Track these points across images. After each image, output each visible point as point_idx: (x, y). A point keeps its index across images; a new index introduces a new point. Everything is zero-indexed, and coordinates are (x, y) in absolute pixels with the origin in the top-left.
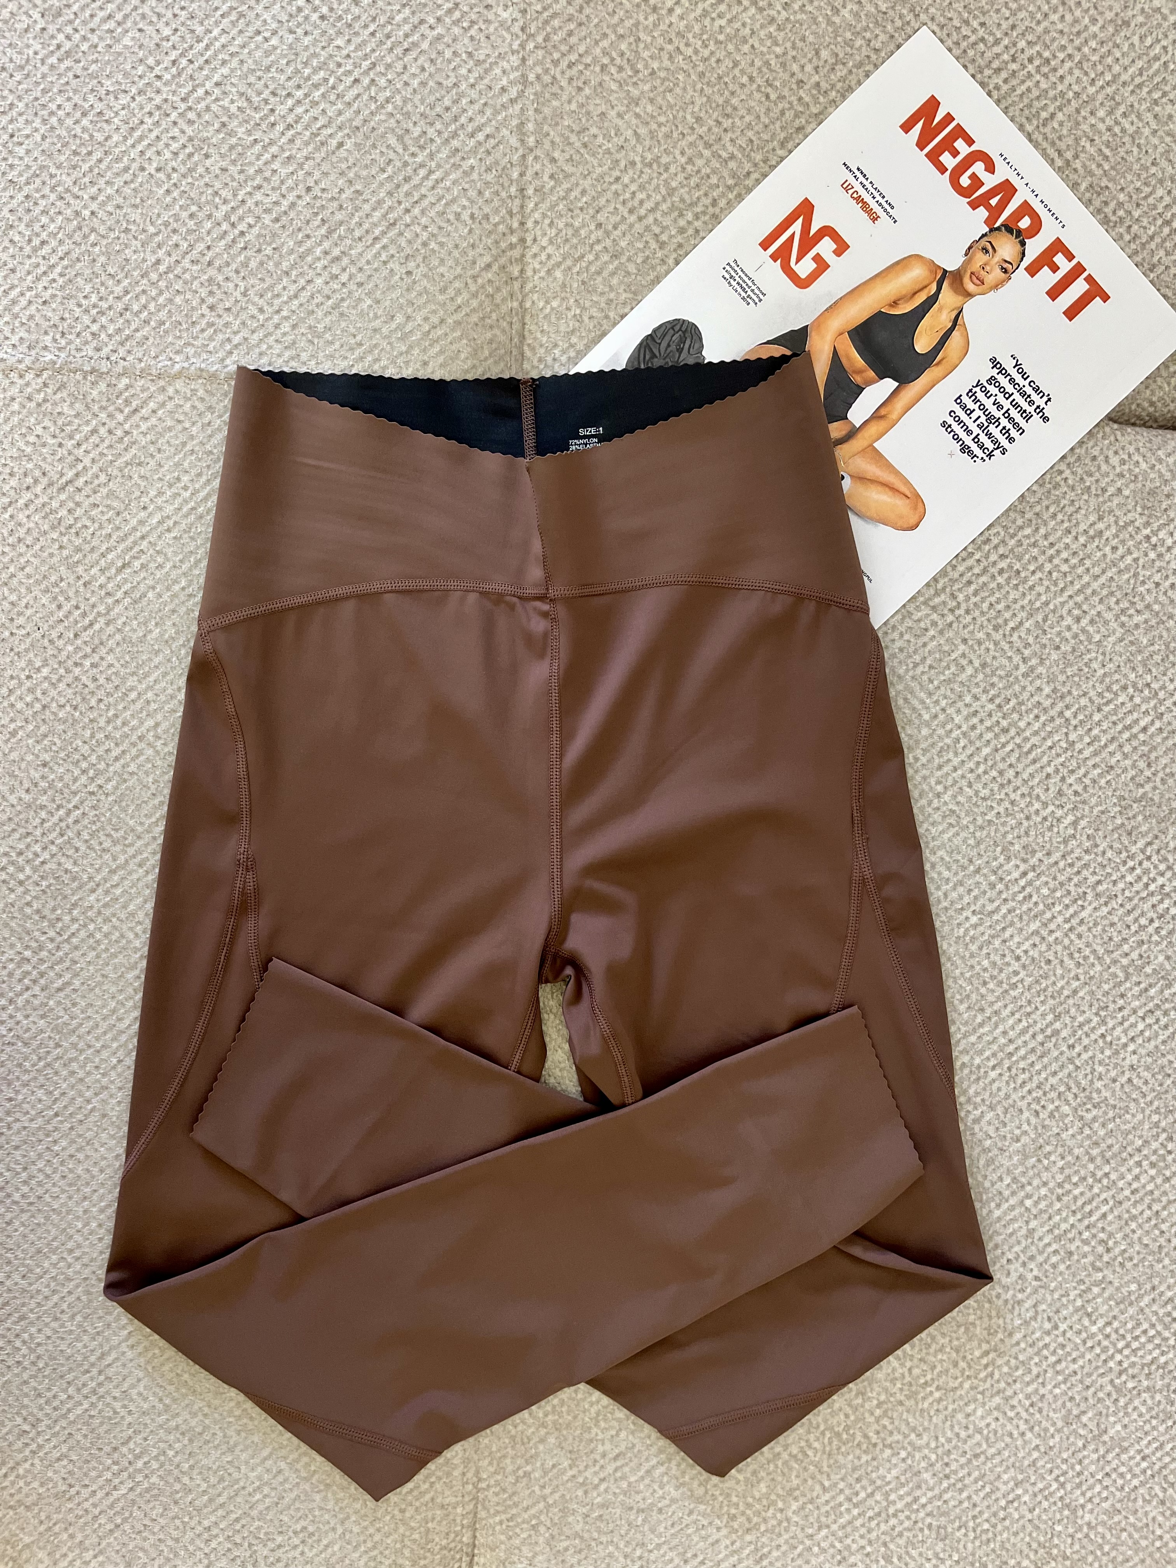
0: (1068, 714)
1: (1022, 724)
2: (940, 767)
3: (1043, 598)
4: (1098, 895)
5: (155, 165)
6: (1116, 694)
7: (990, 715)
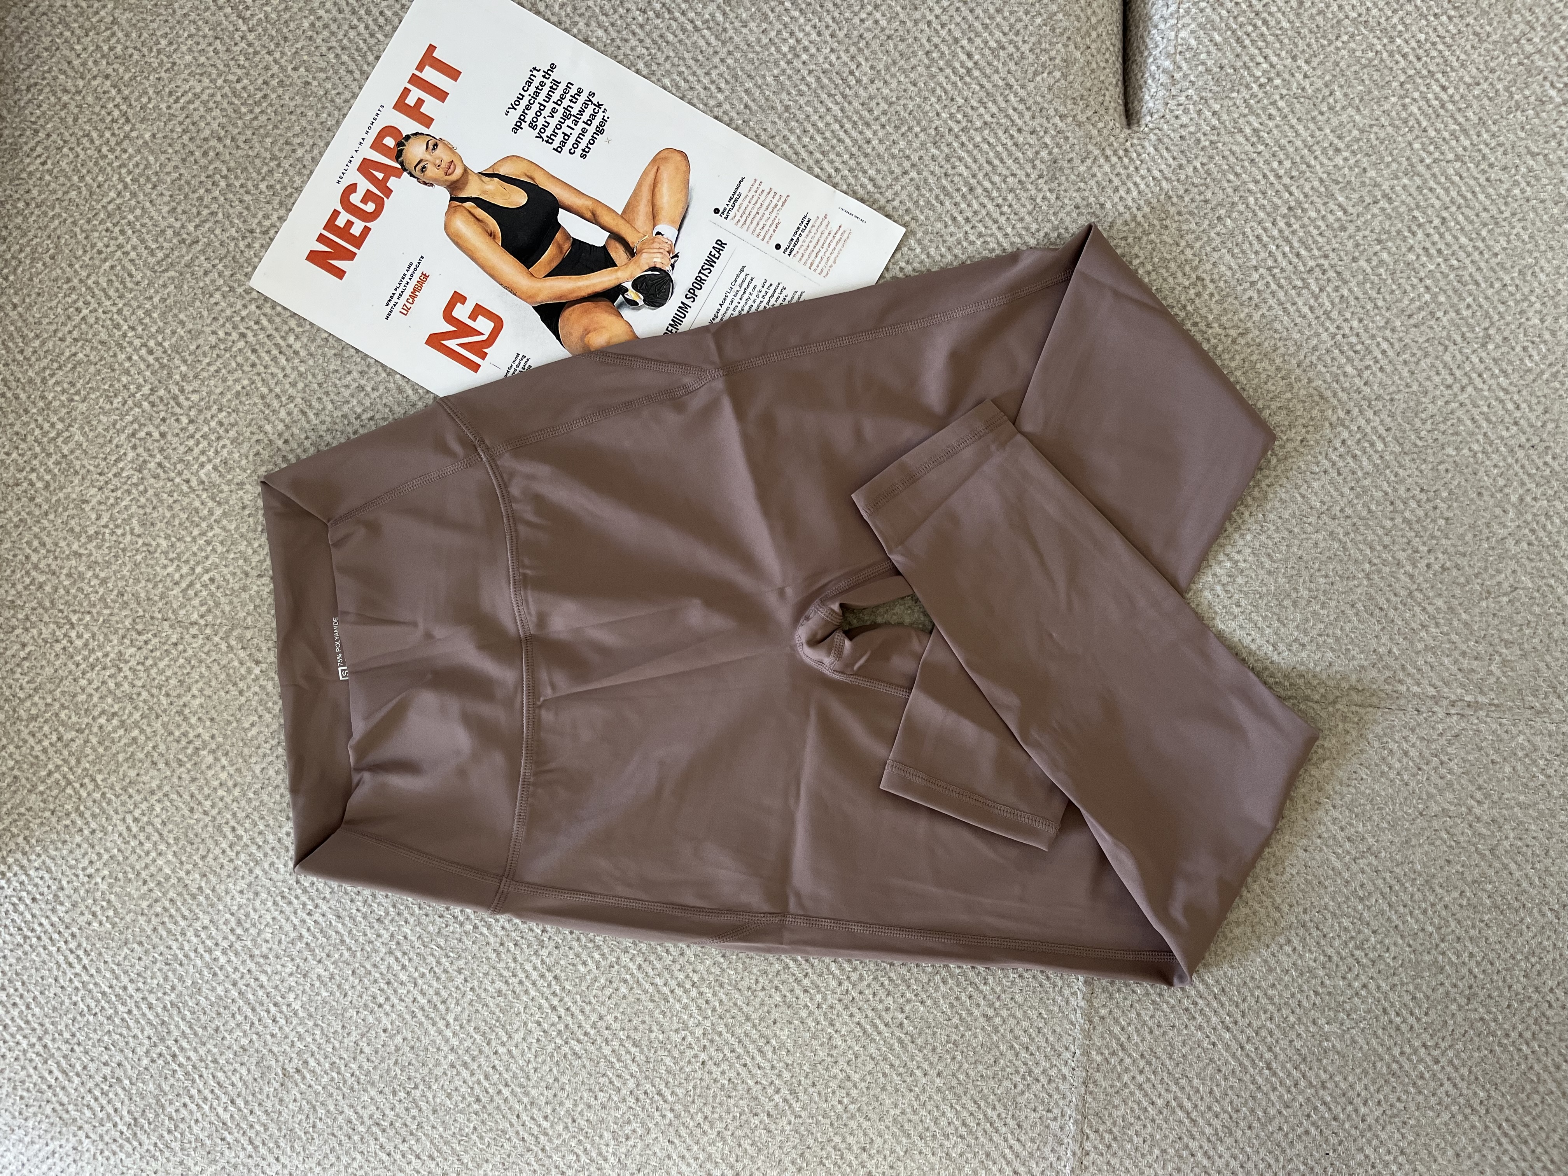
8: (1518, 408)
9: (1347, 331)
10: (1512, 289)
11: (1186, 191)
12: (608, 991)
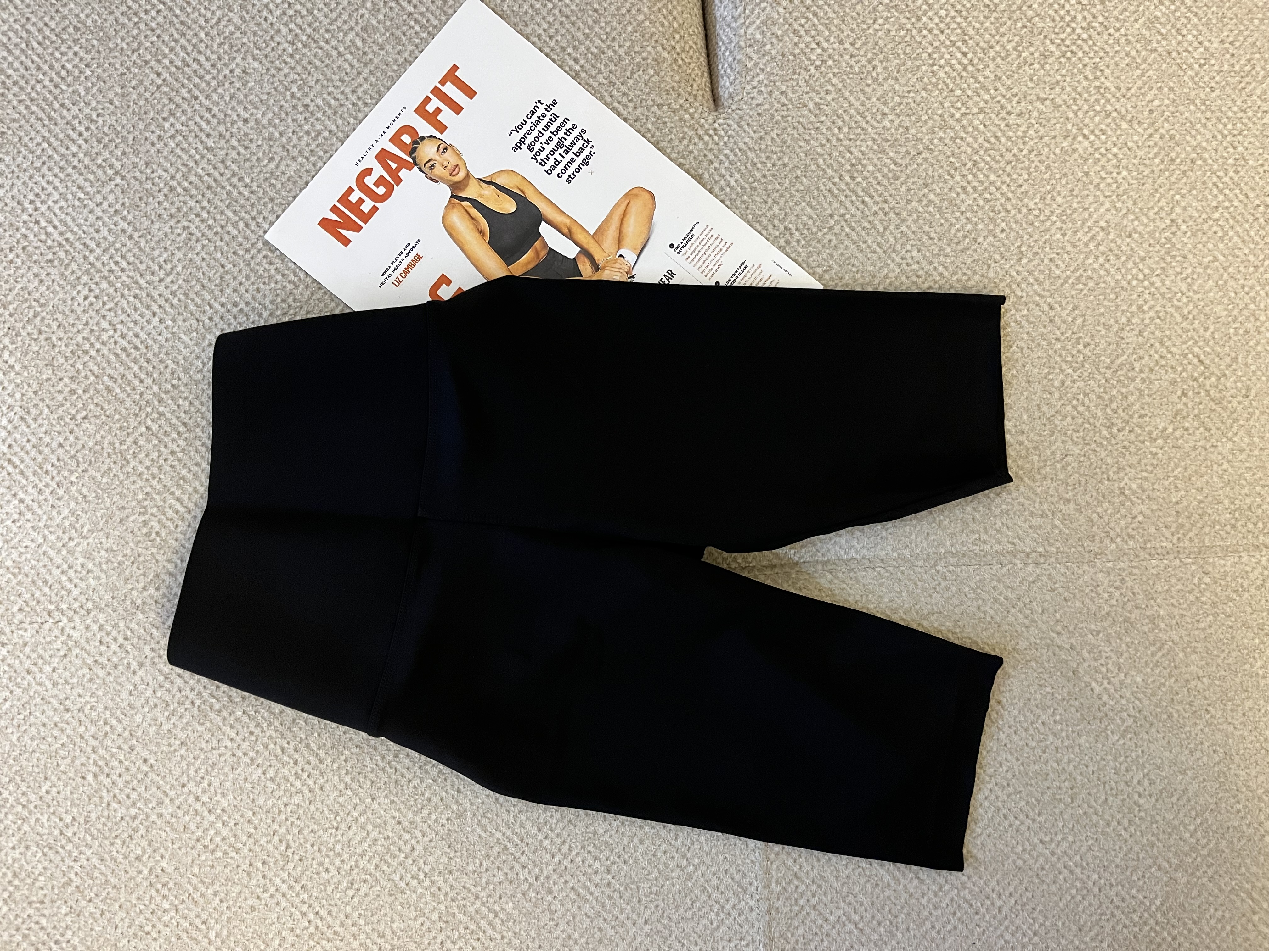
0: (958, 116)
1: (969, 150)
2: (1008, 212)
3: (870, 143)
4: (1096, 78)
5: (605, 876)
6: (939, 79)
7: (963, 176)
8: (1051, 308)
9: (909, 261)
10: (1036, 212)
11: (768, 157)
12: (350, 893)
